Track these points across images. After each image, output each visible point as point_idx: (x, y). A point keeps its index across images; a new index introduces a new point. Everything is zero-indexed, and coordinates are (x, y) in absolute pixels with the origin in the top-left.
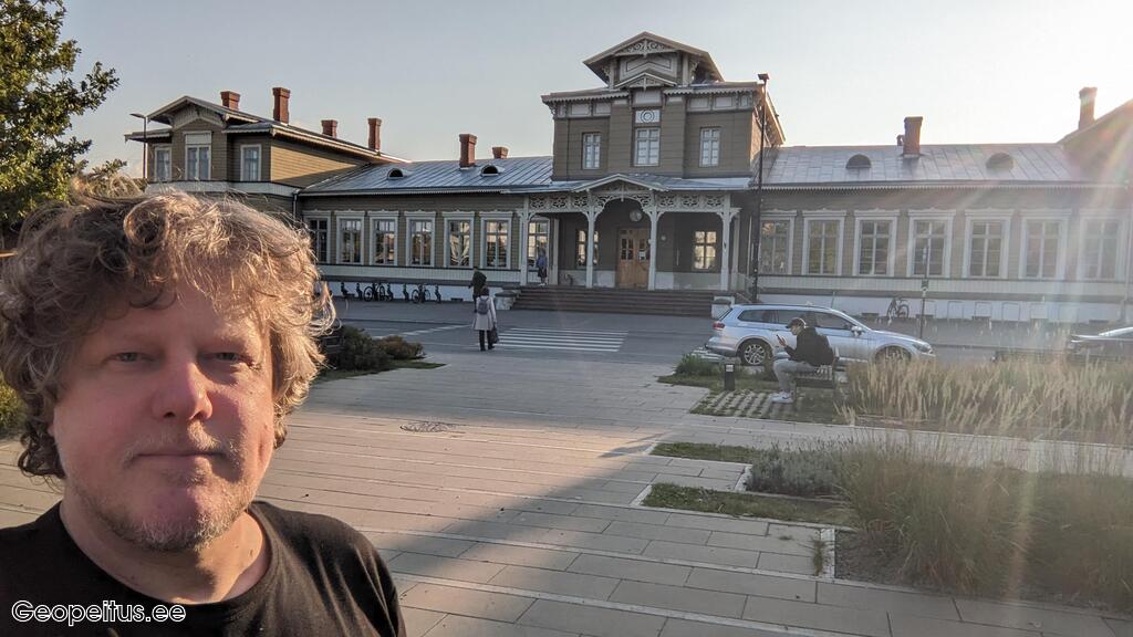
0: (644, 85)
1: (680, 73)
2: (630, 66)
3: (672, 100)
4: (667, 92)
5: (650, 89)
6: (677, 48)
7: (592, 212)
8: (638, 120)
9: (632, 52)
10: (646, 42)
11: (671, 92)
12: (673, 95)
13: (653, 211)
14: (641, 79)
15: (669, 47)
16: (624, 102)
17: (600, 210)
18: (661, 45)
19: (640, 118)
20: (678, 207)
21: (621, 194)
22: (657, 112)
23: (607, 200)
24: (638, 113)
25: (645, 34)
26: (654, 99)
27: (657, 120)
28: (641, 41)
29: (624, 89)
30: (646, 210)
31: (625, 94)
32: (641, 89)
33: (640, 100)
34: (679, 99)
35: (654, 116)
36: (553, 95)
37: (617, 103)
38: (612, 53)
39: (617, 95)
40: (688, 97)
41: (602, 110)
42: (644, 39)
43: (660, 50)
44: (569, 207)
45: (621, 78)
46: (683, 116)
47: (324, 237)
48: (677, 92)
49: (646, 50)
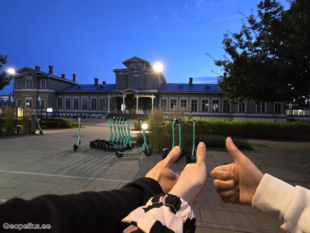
1: (143, 66)
2: (132, 64)
3: (141, 72)
4: (140, 70)
5: (137, 69)
7: (124, 97)
9: (132, 61)
11: (141, 70)
14: (134, 67)
15: (141, 60)
16: (131, 72)
17: (126, 96)
18: (139, 59)
19: (134, 75)
20: (143, 96)
22: (138, 74)
24: (134, 74)
26: (137, 71)
30: (136, 96)
31: (131, 70)
32: (135, 69)
33: (134, 71)
34: (143, 72)
35: (138, 75)
37: (129, 72)
38: (128, 61)
39: (129, 70)
40: (145, 71)
42: (135, 58)
43: (138, 61)
44: (119, 96)
45: (130, 66)
46: (144, 75)
47: (62, 103)
48: (142, 70)
49: (135, 60)
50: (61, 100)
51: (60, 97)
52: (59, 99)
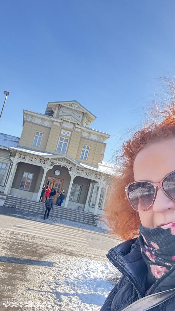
0: (70, 120)
1: (82, 120)
2: (64, 111)
5: (71, 123)
6: (86, 112)
7: (47, 168)
8: (62, 133)
9: (68, 106)
12: (78, 128)
13: (73, 174)
15: (83, 110)
16: (58, 124)
17: (51, 168)
20: (84, 175)
21: (63, 164)
22: (70, 133)
23: (55, 164)
26: (71, 127)
27: (69, 135)
28: (73, 103)
29: (61, 119)
30: (70, 173)
32: (68, 122)
33: (65, 125)
34: (80, 130)
36: (27, 111)
37: (55, 123)
38: (61, 103)
40: (83, 131)
41: (47, 124)
44: (37, 163)
46: (80, 137)
49: (73, 107)
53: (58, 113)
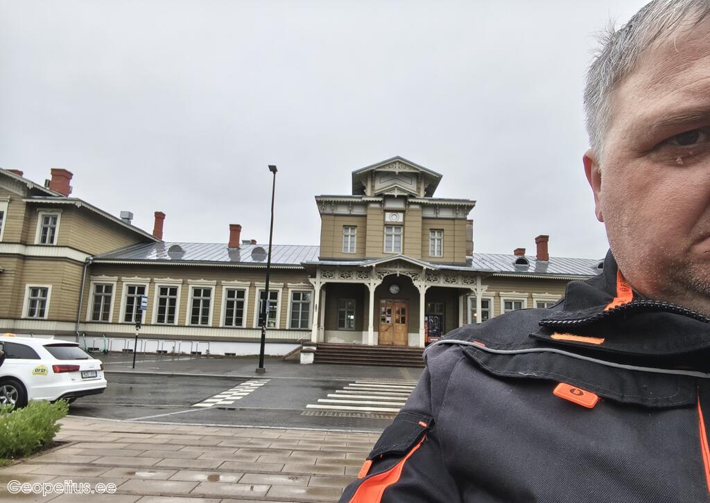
0: (396, 193)
1: (419, 189)
2: (383, 180)
3: (412, 207)
4: (410, 200)
5: (400, 197)
6: (421, 170)
7: (373, 284)
8: (387, 220)
9: (387, 169)
10: (397, 164)
11: (413, 201)
12: (415, 203)
13: (422, 286)
14: (393, 189)
15: (415, 169)
16: (377, 206)
17: (379, 282)
18: (409, 166)
19: (389, 218)
20: (441, 283)
21: (399, 271)
22: (401, 215)
23: (385, 275)
24: (388, 214)
25: (398, 157)
26: (400, 205)
27: (401, 220)
28: (395, 163)
29: (380, 195)
30: (416, 283)
31: (380, 199)
32: (392, 197)
33: (389, 205)
34: (417, 207)
35: (399, 218)
36: (322, 196)
37: (372, 205)
38: (374, 168)
39: (374, 199)
40: (424, 206)
41: (358, 211)
42: (398, 161)
43: (407, 170)
44: (355, 280)
45: (376, 188)
46: (420, 219)
47: (108, 299)
48: (416, 201)
49: (397, 169)
50: (109, 288)
51: (104, 279)
52: (99, 288)
53: (373, 187)
